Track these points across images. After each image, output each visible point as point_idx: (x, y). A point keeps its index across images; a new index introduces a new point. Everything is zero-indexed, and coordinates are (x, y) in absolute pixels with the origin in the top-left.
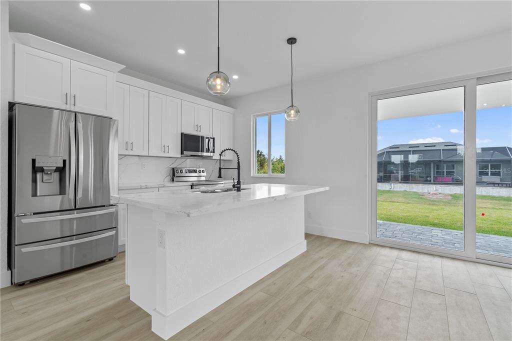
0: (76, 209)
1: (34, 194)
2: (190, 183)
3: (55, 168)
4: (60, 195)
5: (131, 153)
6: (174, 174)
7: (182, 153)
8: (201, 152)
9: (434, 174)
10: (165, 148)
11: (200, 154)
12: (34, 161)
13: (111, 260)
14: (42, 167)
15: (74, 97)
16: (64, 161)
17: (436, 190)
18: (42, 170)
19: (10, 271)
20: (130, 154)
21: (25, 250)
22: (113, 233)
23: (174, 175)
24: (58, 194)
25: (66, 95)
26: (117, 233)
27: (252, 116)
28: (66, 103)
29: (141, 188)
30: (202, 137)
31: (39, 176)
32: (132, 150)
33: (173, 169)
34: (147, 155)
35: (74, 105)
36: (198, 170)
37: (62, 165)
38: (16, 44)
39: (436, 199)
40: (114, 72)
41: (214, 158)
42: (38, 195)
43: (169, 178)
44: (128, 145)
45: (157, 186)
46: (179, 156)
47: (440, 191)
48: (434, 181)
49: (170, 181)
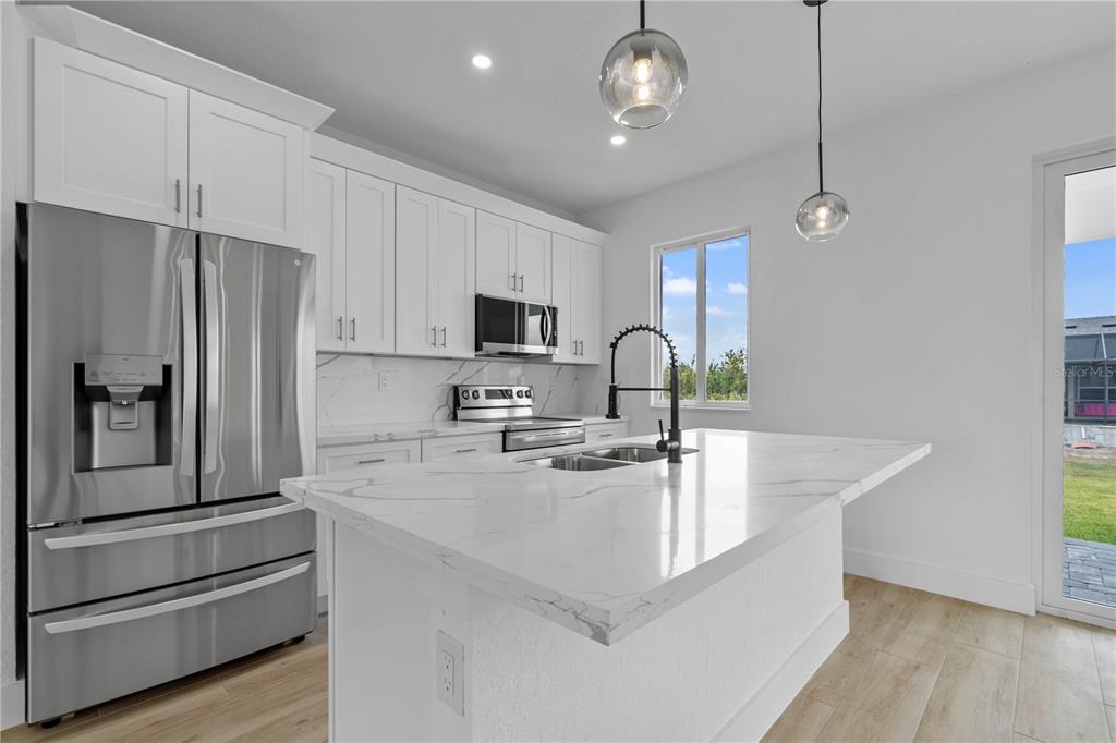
0: (199, 505)
1: (84, 465)
2: (501, 426)
3: (141, 389)
4: (158, 463)
5: (352, 347)
6: (457, 401)
7: (478, 347)
8: (519, 343)
9: (1076, 397)
10: (436, 334)
11: (515, 348)
12: (80, 369)
13: (298, 640)
14: (104, 387)
15: (200, 191)
16: (167, 370)
17: (1089, 438)
18: (103, 394)
19: (23, 682)
20: (349, 350)
21: (54, 627)
22: (303, 567)
23: (457, 403)
24: (152, 460)
25: (177, 186)
26: (313, 567)
27: (652, 247)
28: (178, 210)
29: (376, 441)
30: (519, 304)
31: (98, 411)
32: (353, 338)
33: (456, 388)
34: (392, 352)
35: (199, 215)
36: (515, 390)
37: (158, 380)
38: (38, 39)
39: (1092, 462)
40: (305, 128)
41: (555, 359)
42: (96, 465)
43: (446, 411)
44: (344, 326)
45: (418, 435)
46: (471, 354)
47: (1100, 439)
48: (1076, 415)
49: (448, 419)
